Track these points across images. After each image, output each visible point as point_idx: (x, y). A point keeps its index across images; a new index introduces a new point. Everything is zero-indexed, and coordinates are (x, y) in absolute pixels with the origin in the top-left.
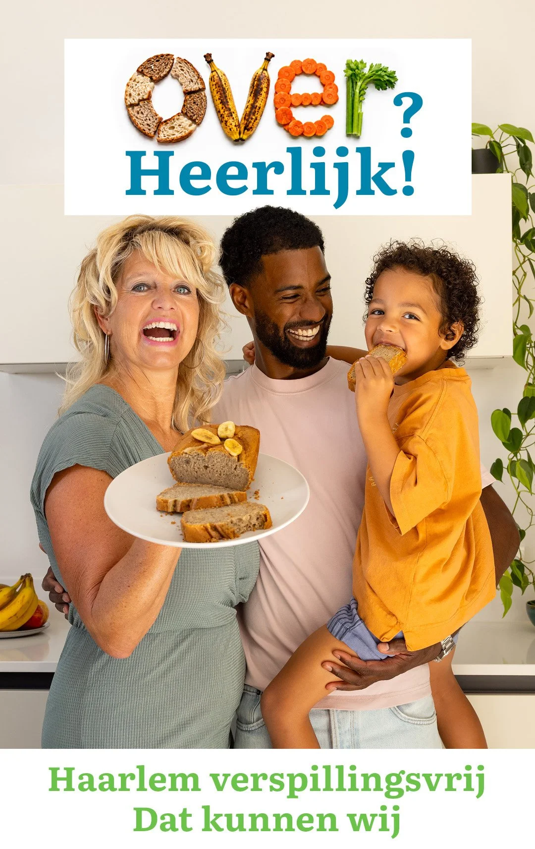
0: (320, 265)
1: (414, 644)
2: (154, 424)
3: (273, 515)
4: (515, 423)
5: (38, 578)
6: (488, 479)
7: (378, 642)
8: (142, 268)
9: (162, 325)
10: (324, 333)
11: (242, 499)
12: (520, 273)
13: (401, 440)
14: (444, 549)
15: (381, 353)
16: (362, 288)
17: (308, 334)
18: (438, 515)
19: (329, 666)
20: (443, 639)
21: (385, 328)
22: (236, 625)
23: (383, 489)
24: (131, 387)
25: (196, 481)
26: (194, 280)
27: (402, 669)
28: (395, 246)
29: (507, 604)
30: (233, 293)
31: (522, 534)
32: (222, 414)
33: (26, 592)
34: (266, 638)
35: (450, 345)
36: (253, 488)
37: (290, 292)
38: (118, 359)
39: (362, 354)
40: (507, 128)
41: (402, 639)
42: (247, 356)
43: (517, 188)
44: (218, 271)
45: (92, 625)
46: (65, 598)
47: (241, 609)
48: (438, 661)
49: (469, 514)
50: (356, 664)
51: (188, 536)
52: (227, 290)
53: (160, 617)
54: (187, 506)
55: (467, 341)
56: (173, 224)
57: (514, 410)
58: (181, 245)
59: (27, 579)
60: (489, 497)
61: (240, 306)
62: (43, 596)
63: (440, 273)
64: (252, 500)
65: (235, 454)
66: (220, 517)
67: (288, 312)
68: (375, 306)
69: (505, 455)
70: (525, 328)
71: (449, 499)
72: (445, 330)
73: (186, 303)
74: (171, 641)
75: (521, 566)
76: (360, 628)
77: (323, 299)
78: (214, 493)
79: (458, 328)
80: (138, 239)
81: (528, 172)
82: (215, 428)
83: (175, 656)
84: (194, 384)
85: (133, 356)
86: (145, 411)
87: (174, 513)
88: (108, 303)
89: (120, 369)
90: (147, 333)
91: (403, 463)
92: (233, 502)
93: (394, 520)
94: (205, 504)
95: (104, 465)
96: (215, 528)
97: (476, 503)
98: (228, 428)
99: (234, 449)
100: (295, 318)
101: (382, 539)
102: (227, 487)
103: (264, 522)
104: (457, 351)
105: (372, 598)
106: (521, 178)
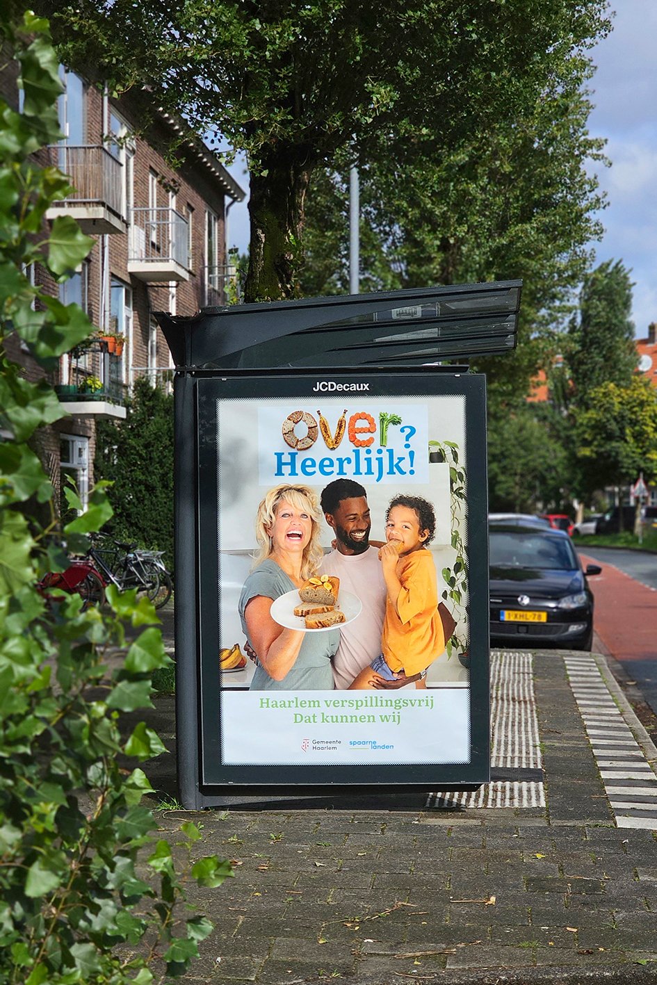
0: (365, 504)
1: (409, 673)
2: (292, 577)
3: (345, 617)
4: (452, 574)
5: (242, 646)
6: (441, 600)
7: (393, 673)
8: (286, 506)
9: (295, 532)
10: (367, 535)
11: (332, 609)
12: (454, 507)
13: (402, 582)
14: (422, 631)
15: (393, 543)
16: (385, 514)
17: (360, 535)
18: (419, 615)
19: (371, 683)
20: (422, 671)
21: (394, 532)
22: (330, 665)
23: (394, 604)
24: (282, 561)
25: (312, 601)
26: (310, 512)
27: (404, 684)
28: (398, 496)
29: (450, 655)
30: (327, 517)
31: (456, 623)
32: (322, 571)
33: (237, 651)
34: (343, 671)
35: (424, 539)
36: (337, 605)
37: (352, 517)
38: (275, 548)
39: (385, 544)
40: (447, 443)
41: (404, 671)
42: (333, 545)
43: (452, 469)
44: (321, 508)
45: (266, 666)
46: (254, 655)
47: (332, 659)
48: (419, 681)
49: (432, 615)
50: (383, 682)
51: (308, 626)
52: (324, 516)
53: (296, 662)
54: (308, 613)
55: (431, 538)
56: (299, 487)
57: (452, 568)
58: (303, 496)
59: (237, 646)
60: (442, 608)
61: (330, 523)
62: (244, 653)
63: (418, 508)
64: (336, 610)
65: (329, 590)
66: (322, 618)
67: (351, 526)
68: (390, 522)
69: (448, 589)
70: (456, 532)
71: (423, 609)
72: (421, 533)
73: (306, 522)
74: (301, 673)
75: (456, 638)
76: (385, 666)
77: (367, 520)
78: (320, 607)
79: (427, 532)
80: (284, 494)
81: (457, 463)
82: (319, 578)
83: (302, 680)
84: (310, 558)
85: (282, 545)
86: (289, 571)
87: (302, 616)
88: (271, 523)
89: (277, 552)
90: (288, 535)
91: (404, 592)
92: (328, 611)
93: (399, 618)
94: (315, 612)
95: (270, 595)
96: (320, 623)
97: (436, 610)
98: (325, 578)
99: (328, 587)
100: (355, 528)
101: (395, 627)
102: (325, 604)
103: (342, 620)
104: (426, 542)
105: (390, 654)
106: (454, 465)
